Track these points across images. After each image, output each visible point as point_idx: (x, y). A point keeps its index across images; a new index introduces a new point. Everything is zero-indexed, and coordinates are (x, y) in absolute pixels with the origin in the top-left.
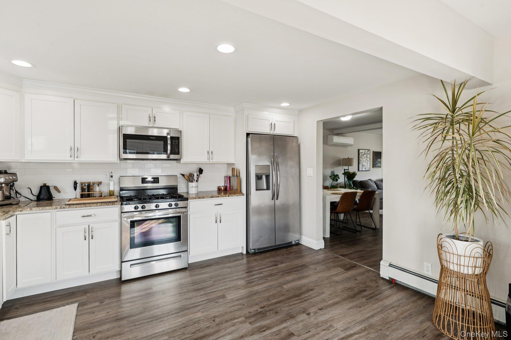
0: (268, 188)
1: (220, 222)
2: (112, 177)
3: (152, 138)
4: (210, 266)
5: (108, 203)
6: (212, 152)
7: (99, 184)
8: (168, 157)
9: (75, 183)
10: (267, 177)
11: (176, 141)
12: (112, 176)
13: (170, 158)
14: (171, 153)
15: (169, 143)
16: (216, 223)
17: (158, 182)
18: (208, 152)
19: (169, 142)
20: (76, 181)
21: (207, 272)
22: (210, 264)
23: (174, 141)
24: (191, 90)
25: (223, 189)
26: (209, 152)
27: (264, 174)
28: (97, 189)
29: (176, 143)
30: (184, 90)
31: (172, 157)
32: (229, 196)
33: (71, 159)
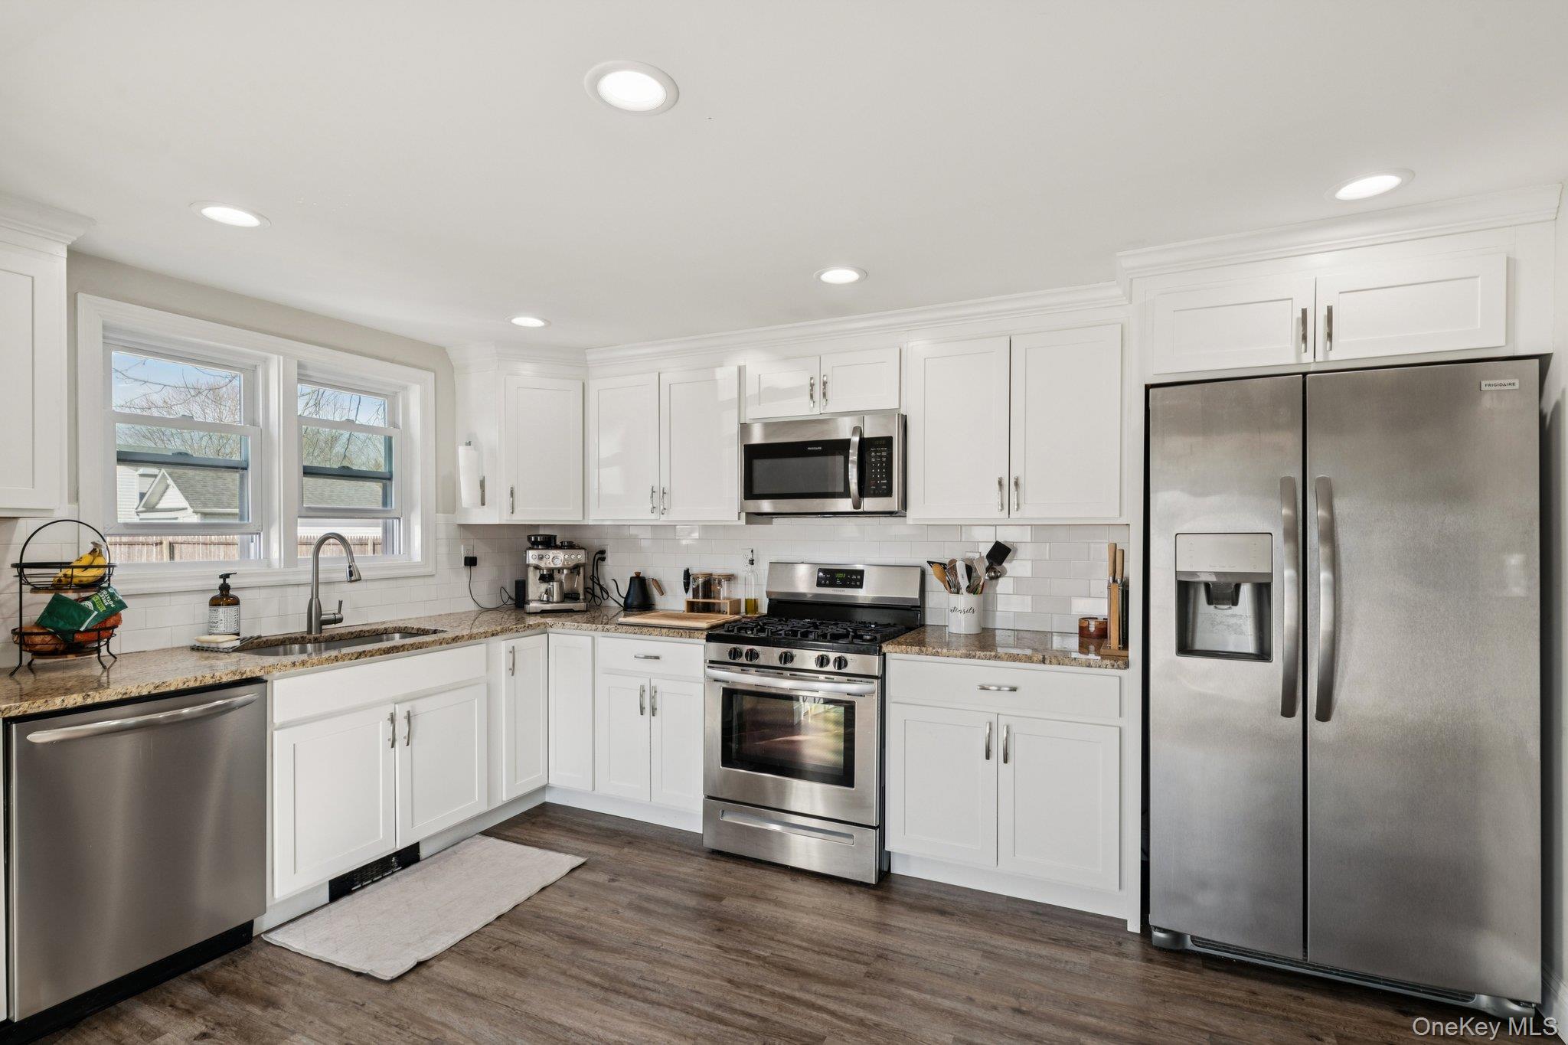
0: (1263, 654)
1: (1006, 761)
2: (752, 562)
3: (812, 448)
4: (943, 913)
5: (682, 631)
6: (1016, 484)
7: (730, 578)
8: (857, 505)
9: (687, 574)
10: (1263, 591)
11: (881, 451)
12: (753, 560)
13: (861, 510)
14: (863, 492)
15: (853, 462)
16: (988, 757)
17: (861, 586)
18: (1000, 483)
19: (853, 457)
20: (688, 570)
21: (905, 929)
22: (949, 909)
23: (873, 451)
24: (864, 273)
25: (1092, 629)
26: (1005, 482)
27: (1246, 577)
28: (725, 592)
29: (881, 457)
30: (840, 276)
31: (869, 504)
32: (1047, 661)
33: (653, 516)
